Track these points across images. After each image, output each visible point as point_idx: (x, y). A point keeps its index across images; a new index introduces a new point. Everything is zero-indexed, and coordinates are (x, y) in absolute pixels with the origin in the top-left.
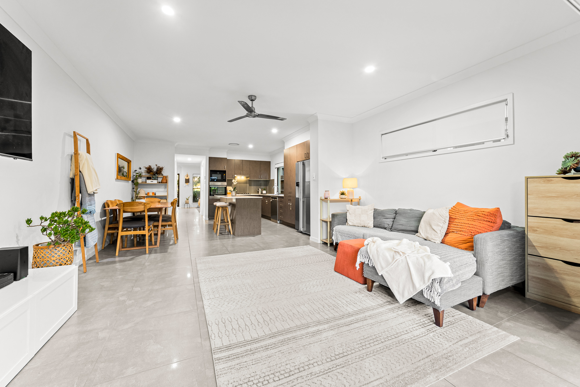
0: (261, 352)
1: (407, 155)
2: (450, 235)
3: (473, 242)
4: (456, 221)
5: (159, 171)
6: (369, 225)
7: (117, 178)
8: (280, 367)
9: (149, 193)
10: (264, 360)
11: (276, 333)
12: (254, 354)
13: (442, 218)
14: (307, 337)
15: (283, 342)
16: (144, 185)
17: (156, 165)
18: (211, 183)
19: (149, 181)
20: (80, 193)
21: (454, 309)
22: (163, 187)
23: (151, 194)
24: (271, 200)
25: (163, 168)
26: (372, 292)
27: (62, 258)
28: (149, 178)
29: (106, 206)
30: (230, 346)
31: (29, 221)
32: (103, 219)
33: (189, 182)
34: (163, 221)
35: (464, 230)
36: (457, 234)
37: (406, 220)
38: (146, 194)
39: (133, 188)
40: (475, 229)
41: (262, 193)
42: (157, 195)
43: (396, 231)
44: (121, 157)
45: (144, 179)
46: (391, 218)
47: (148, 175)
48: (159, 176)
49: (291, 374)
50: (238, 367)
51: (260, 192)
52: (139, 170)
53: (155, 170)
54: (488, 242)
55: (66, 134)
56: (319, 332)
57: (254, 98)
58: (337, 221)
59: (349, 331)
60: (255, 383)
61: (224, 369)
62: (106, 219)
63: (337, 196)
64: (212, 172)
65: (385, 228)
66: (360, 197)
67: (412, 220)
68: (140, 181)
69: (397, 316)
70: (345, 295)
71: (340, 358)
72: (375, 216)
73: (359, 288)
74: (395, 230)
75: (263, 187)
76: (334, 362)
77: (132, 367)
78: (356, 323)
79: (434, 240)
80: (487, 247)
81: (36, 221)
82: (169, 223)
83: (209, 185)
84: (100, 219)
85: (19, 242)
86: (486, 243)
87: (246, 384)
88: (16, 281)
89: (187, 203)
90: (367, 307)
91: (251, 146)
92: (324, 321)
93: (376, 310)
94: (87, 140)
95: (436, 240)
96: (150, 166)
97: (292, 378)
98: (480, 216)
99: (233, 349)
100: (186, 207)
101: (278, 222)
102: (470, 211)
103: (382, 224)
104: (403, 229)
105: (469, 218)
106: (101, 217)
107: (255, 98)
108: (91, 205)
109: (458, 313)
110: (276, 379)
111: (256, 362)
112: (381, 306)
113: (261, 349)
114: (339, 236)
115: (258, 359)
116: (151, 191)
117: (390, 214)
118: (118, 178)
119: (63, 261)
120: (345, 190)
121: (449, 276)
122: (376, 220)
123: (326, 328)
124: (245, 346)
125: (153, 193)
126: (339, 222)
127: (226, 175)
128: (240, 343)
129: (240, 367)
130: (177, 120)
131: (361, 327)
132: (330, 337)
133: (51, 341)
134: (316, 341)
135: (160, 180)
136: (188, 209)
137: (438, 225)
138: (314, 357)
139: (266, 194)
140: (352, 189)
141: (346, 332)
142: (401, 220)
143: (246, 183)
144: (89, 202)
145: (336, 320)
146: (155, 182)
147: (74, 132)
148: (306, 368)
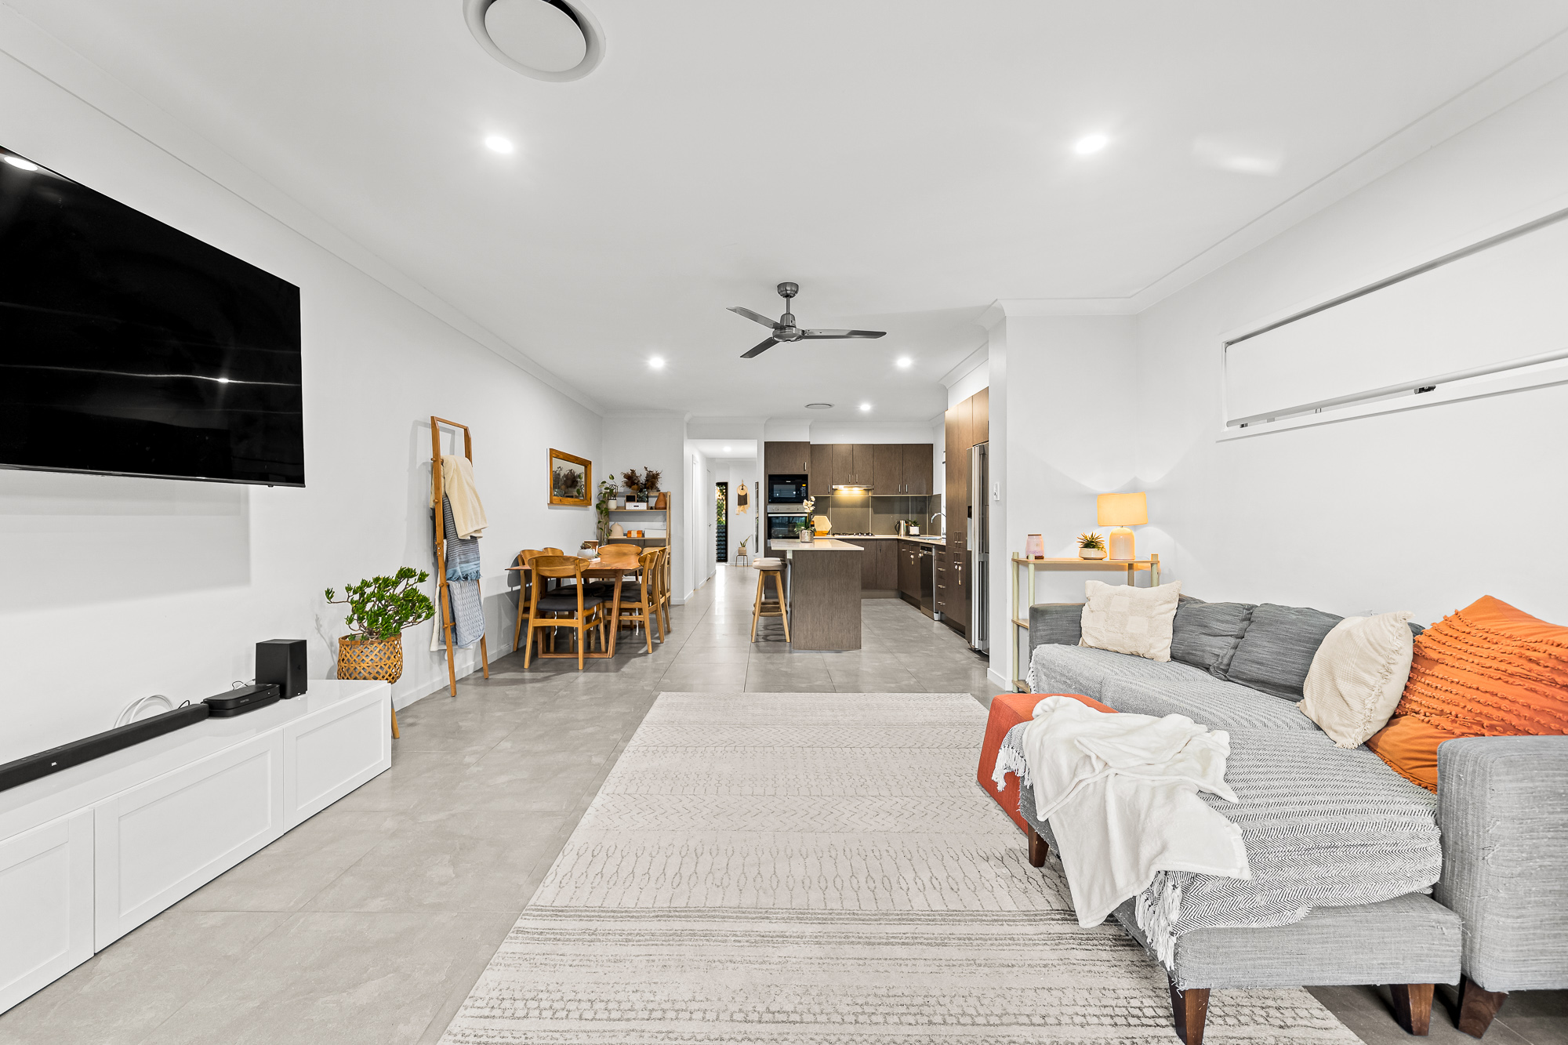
0: (609, 943)
1: (1318, 407)
2: (1406, 724)
3: (1436, 766)
4: (1438, 670)
5: (652, 479)
6: (1152, 651)
7: (551, 502)
8: (617, 992)
9: (630, 532)
10: (601, 963)
11: (678, 909)
12: (592, 943)
13: (1374, 655)
14: (740, 942)
15: (676, 936)
16: (622, 514)
17: (646, 468)
18: (772, 508)
19: (630, 506)
20: (445, 537)
21: (1317, 1004)
22: (661, 517)
23: (634, 535)
24: (920, 555)
25: (658, 474)
26: (1042, 869)
27: (377, 666)
28: (630, 499)
29: (520, 562)
30: (562, 911)
31: (329, 594)
32: (515, 588)
33: (746, 504)
34: (622, 599)
35: (1453, 713)
36: (1425, 725)
37: (1275, 648)
38: (625, 535)
39: (599, 522)
40: (1501, 714)
41: (908, 533)
42: (647, 536)
43: (1239, 682)
44: (561, 456)
45: (621, 501)
46: (1231, 636)
47: (629, 492)
48: (651, 494)
49: (625, 1017)
50: (540, 959)
51: (902, 531)
52: (610, 482)
53: (643, 479)
54: (1495, 778)
55: (416, 424)
56: (781, 939)
57: (791, 290)
58: (1044, 630)
59: (861, 962)
60: (542, 1007)
61: (512, 955)
62: (519, 590)
63: (1073, 552)
64: (773, 480)
65: (1207, 668)
66: (1155, 556)
67: (1296, 650)
68: (613, 505)
69: (1055, 962)
70: (947, 857)
71: (774, 1022)
72: (1178, 623)
73: (1009, 847)
74: (1237, 677)
75: (915, 515)
76: (747, 1027)
77: (383, 899)
78: (903, 944)
79: (1336, 732)
80: (1489, 796)
81: (341, 594)
82: (636, 605)
83: (766, 513)
84: (509, 589)
85: (321, 629)
86: (1484, 780)
87: (525, 1001)
88: (286, 699)
89: (742, 554)
90: (981, 909)
91: (865, 407)
92: (819, 914)
93: (1002, 925)
94: (466, 430)
95: (1342, 734)
96: (633, 471)
97: (623, 1025)
98: (1538, 664)
99: (564, 918)
100: (740, 563)
101: (936, 616)
102: (1510, 637)
103: (1197, 653)
104: (1261, 677)
105: (1488, 663)
106: (510, 584)
107: (793, 289)
108: (467, 562)
109: (1327, 1024)
110: (589, 1015)
111: (581, 963)
112: (1032, 917)
113: (617, 937)
114: (1043, 677)
115: (591, 958)
116: (634, 527)
117: (1227, 622)
118: (554, 502)
119: (380, 671)
120: (1103, 534)
121: (1234, 874)
122: (1180, 635)
123: (807, 934)
124: (590, 918)
125: (639, 532)
126: (1052, 634)
127: (807, 487)
128: (587, 909)
129: (544, 961)
130: (657, 363)
131: (908, 962)
132: (794, 960)
133: (321, 815)
134: (752, 959)
135: (653, 502)
136: (746, 568)
137: (1359, 681)
138: (708, 997)
139: (919, 535)
140: (1127, 530)
141: (850, 962)
142: (1257, 646)
143: (864, 504)
144: (462, 557)
145: (852, 922)
146: (643, 506)
147: (432, 418)
148: (671, 1014)
